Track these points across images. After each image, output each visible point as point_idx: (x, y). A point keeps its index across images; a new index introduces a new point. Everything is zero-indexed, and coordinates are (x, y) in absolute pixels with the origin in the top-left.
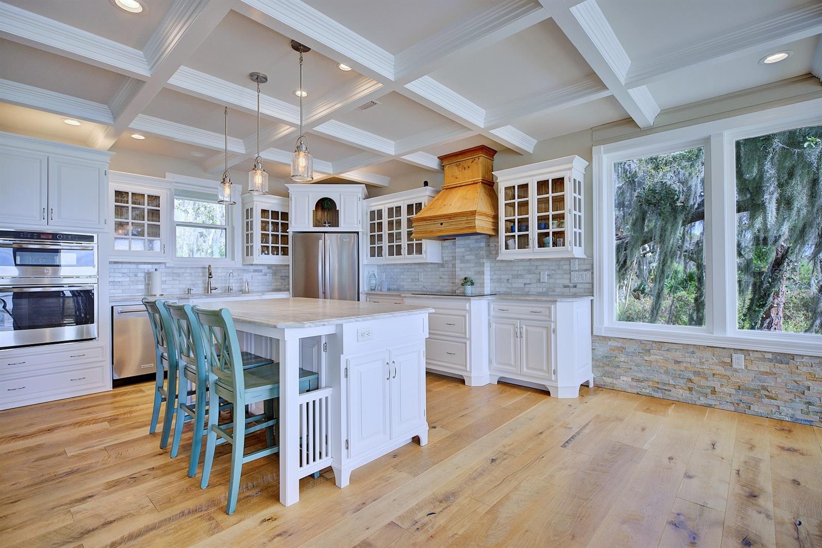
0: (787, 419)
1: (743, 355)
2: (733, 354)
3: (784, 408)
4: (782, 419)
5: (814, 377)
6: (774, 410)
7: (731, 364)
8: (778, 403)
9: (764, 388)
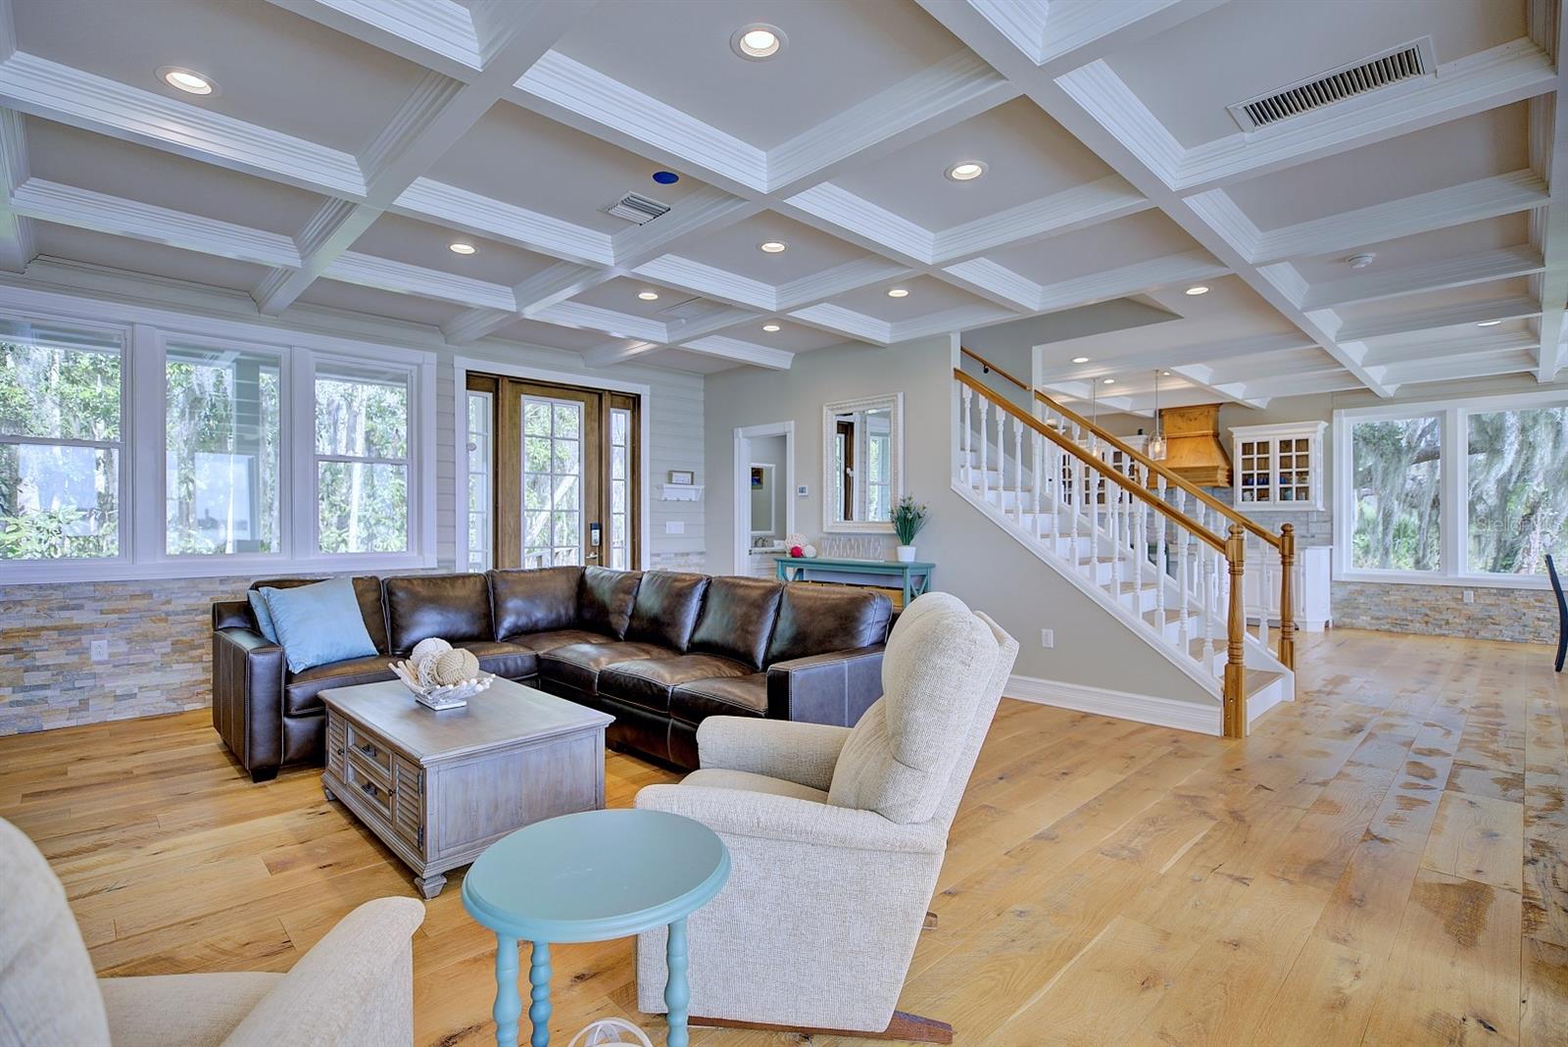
0: (1508, 640)
1: (1473, 592)
2: (1464, 591)
3: (1505, 631)
4: (1504, 640)
6: (1498, 634)
7: (1462, 600)
8: (1501, 627)
9: (1490, 617)
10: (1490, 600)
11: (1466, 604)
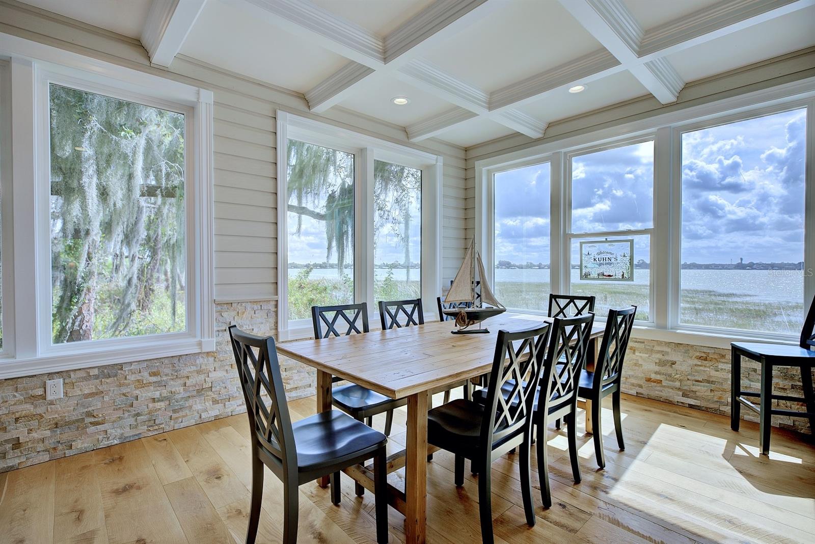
0: (116, 442)
1: (62, 379)
2: (48, 382)
3: (112, 431)
4: (110, 445)
5: (141, 384)
6: (100, 438)
7: (44, 397)
8: (105, 426)
9: (90, 414)
10: (88, 388)
11: (52, 403)
